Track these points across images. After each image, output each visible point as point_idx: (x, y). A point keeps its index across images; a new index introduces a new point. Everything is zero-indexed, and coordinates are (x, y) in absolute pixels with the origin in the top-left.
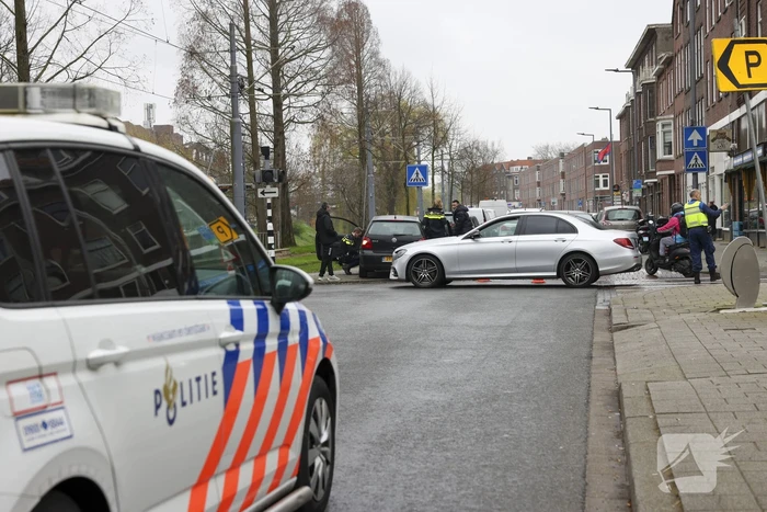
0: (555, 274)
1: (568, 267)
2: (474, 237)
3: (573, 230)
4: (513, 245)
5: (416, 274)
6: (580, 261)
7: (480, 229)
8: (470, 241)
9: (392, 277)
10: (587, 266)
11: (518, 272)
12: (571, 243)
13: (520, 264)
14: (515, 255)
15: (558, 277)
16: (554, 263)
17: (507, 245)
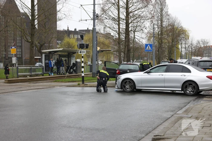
0: (180, 89)
1: (186, 87)
2: (148, 73)
3: (189, 71)
4: (163, 76)
5: (125, 87)
6: (191, 84)
7: (151, 70)
8: (146, 74)
9: (116, 87)
10: (194, 86)
11: (165, 88)
12: (188, 77)
13: (166, 85)
14: (164, 81)
15: (182, 91)
16: (180, 85)
17: (161, 77)
